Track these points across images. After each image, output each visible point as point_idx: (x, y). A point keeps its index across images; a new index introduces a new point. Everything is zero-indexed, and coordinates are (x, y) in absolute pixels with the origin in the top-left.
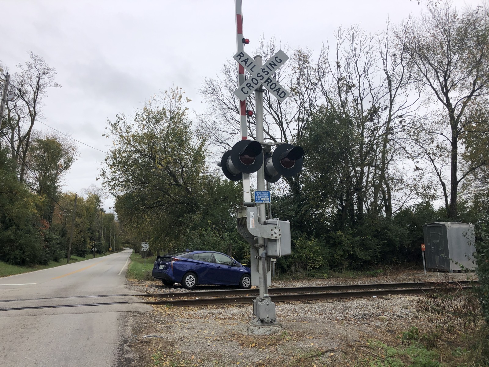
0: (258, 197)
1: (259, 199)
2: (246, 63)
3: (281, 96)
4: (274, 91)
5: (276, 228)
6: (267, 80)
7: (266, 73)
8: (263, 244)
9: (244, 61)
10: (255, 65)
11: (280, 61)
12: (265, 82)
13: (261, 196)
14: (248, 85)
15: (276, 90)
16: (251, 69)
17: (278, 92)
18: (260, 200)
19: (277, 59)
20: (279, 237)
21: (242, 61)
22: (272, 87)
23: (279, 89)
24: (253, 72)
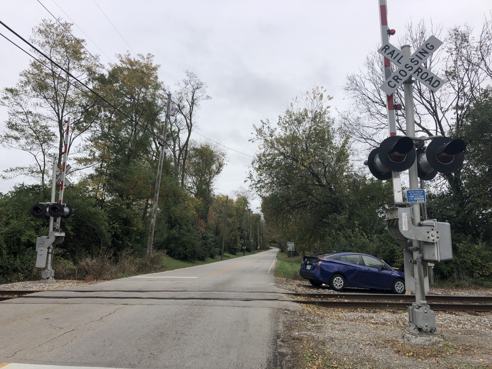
0: (411, 197)
1: (412, 199)
2: (392, 55)
3: (434, 85)
4: (425, 81)
5: (433, 230)
6: (417, 70)
7: (416, 63)
8: (418, 247)
9: (390, 53)
10: (402, 56)
11: (432, 48)
12: (415, 73)
13: (414, 196)
14: (396, 78)
15: (428, 80)
16: (398, 61)
17: (431, 82)
18: (414, 200)
19: (429, 46)
20: (436, 240)
21: (388, 54)
22: (423, 77)
23: (432, 78)
24: (400, 63)
